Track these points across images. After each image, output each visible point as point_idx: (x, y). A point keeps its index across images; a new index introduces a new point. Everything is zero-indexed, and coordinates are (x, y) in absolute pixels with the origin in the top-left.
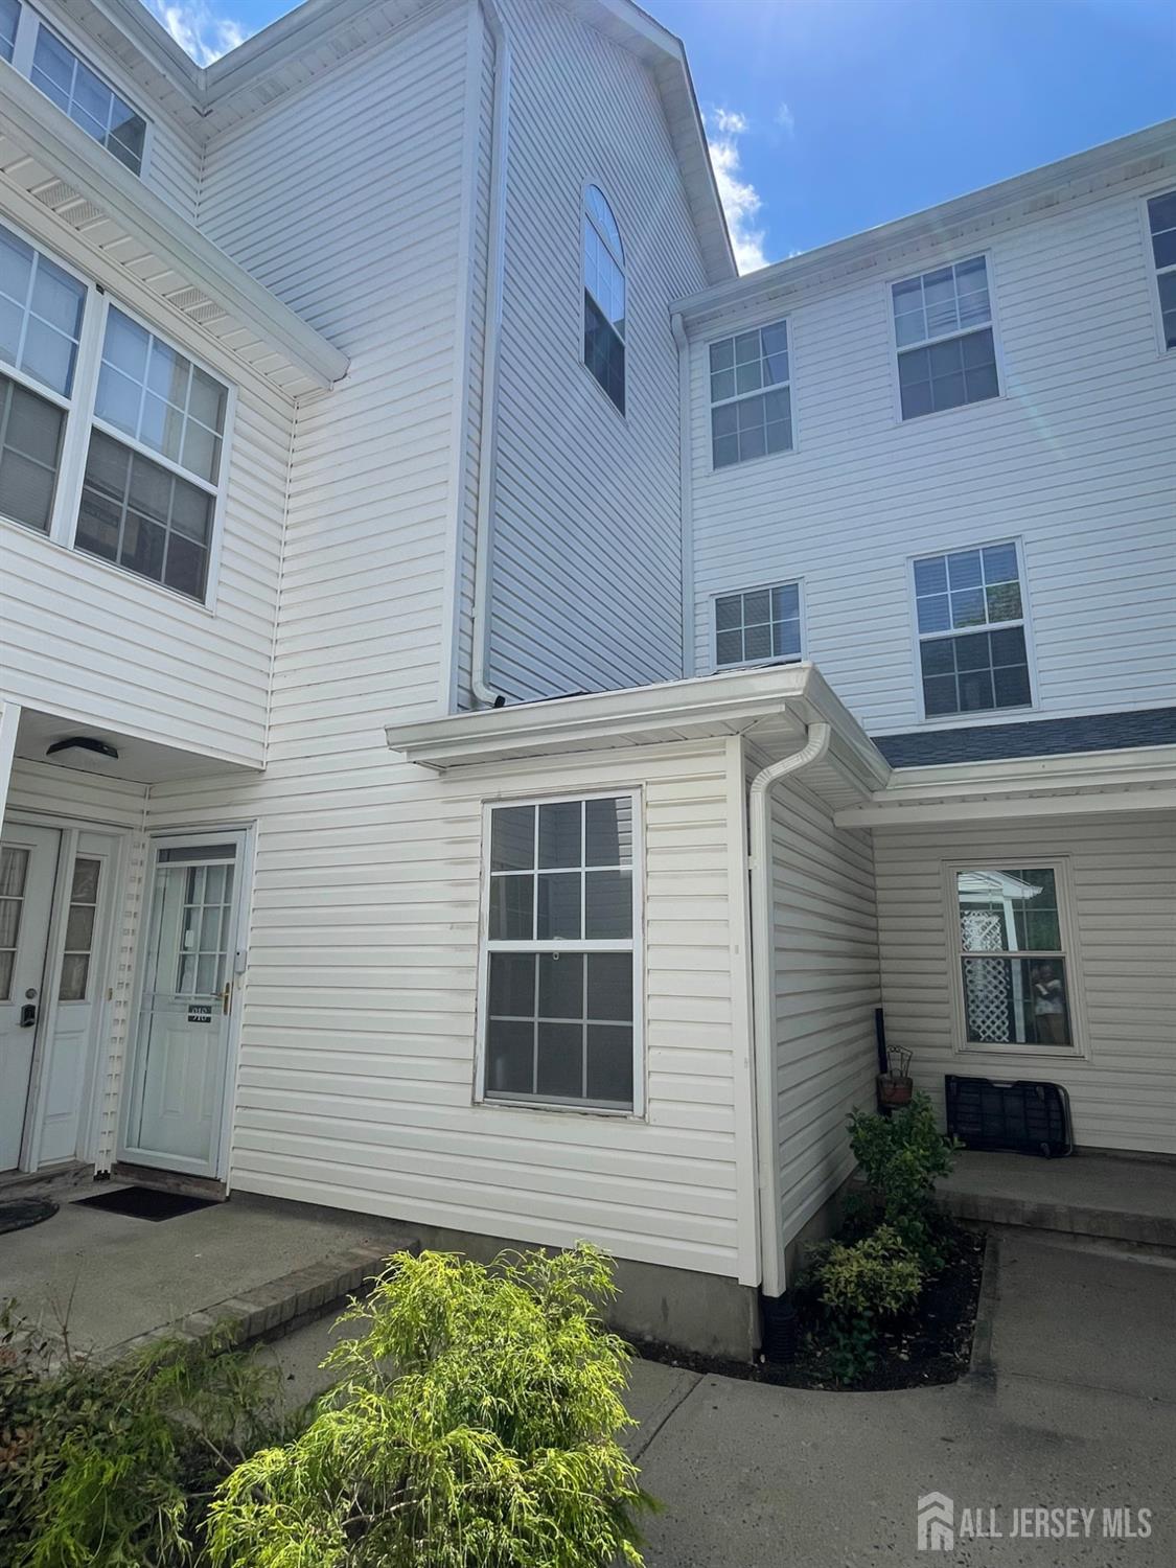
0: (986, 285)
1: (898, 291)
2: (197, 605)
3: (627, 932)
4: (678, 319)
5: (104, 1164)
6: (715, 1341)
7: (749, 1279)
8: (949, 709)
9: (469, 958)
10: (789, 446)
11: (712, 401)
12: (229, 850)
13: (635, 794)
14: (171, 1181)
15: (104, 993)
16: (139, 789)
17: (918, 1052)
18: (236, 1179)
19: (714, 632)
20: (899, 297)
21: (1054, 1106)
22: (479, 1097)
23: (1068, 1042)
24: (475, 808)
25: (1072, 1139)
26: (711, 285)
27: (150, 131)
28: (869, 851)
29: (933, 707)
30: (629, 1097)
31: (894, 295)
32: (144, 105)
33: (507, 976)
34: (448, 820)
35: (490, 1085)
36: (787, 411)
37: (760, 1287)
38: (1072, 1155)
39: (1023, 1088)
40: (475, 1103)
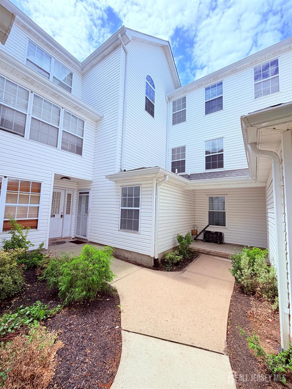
0: (222, 87)
1: (206, 89)
2: (81, 156)
3: (139, 207)
4: (167, 97)
5: (73, 237)
6: (148, 264)
7: (152, 256)
8: (210, 168)
9: (118, 210)
10: (185, 121)
11: (173, 112)
12: (88, 193)
13: (140, 186)
14: (82, 240)
15: (72, 213)
16: (77, 183)
17: (199, 226)
18: (89, 240)
19: (171, 155)
20: (207, 91)
21: (221, 236)
22: (119, 229)
23: (225, 226)
24: (119, 187)
25: (224, 241)
26: (176, 88)
27: (73, 74)
28: (194, 193)
29: (207, 168)
30: (138, 230)
31: (206, 90)
32: (73, 70)
33: (124, 212)
34: (117, 189)
35: (121, 228)
36: (185, 114)
37: (154, 257)
38: (224, 244)
39: (216, 233)
40: (119, 230)
